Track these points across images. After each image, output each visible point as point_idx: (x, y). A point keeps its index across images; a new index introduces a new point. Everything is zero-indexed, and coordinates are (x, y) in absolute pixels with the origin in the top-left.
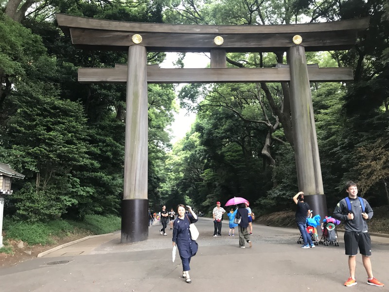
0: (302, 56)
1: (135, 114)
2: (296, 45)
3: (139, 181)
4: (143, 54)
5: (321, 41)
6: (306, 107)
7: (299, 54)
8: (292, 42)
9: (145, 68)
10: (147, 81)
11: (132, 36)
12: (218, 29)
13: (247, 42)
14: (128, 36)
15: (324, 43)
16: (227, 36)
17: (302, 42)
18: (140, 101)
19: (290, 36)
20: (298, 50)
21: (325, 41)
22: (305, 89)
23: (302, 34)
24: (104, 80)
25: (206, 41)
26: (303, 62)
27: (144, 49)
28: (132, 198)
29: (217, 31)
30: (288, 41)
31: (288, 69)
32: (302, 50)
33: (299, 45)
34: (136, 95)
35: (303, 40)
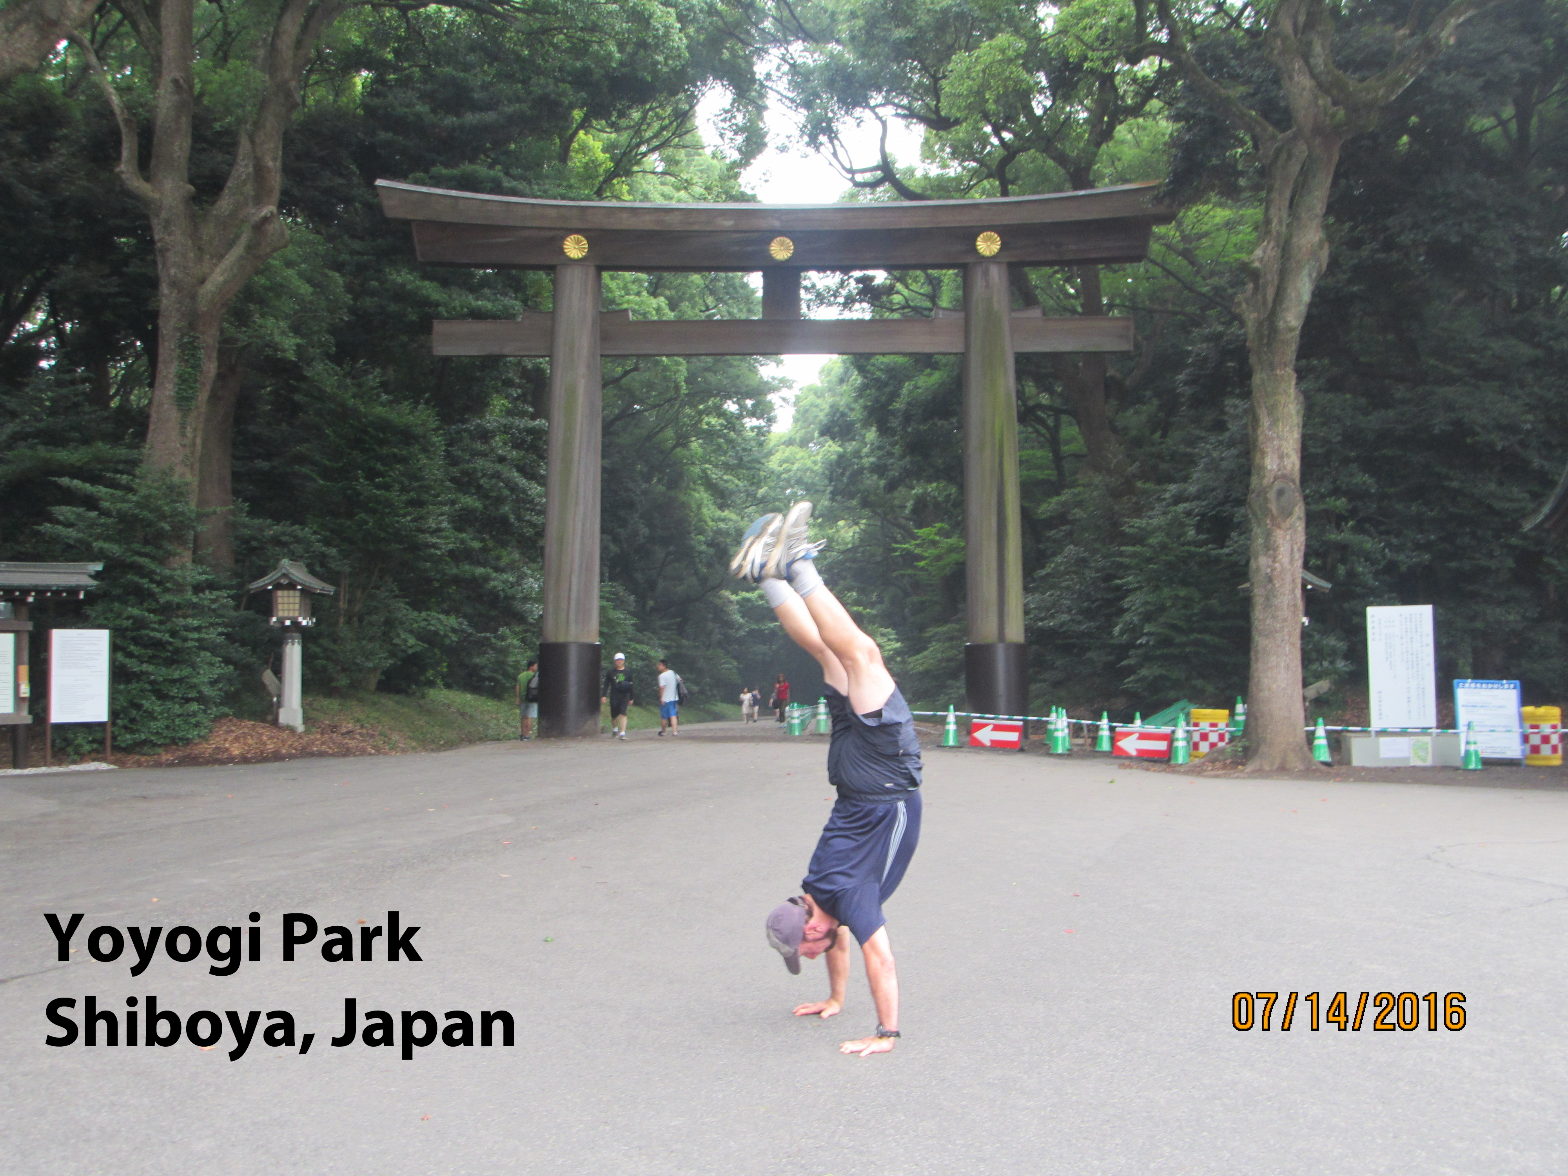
0: (995, 290)
1: (568, 443)
2: (983, 259)
3: (578, 601)
4: (589, 289)
5: (1053, 247)
6: (994, 426)
7: (987, 282)
8: (974, 250)
9: (594, 321)
10: (600, 352)
11: (563, 239)
12: (779, 219)
13: (854, 252)
14: (552, 239)
15: (1060, 253)
16: (802, 235)
17: (1001, 250)
18: (580, 410)
19: (970, 236)
20: (986, 273)
21: (1064, 247)
22: (993, 381)
23: (1003, 230)
24: (495, 350)
25: (750, 249)
26: (996, 306)
27: (592, 271)
28: (561, 639)
29: (777, 224)
30: (963, 248)
31: (963, 323)
32: (996, 271)
33: (993, 259)
34: (571, 392)
35: (1002, 245)
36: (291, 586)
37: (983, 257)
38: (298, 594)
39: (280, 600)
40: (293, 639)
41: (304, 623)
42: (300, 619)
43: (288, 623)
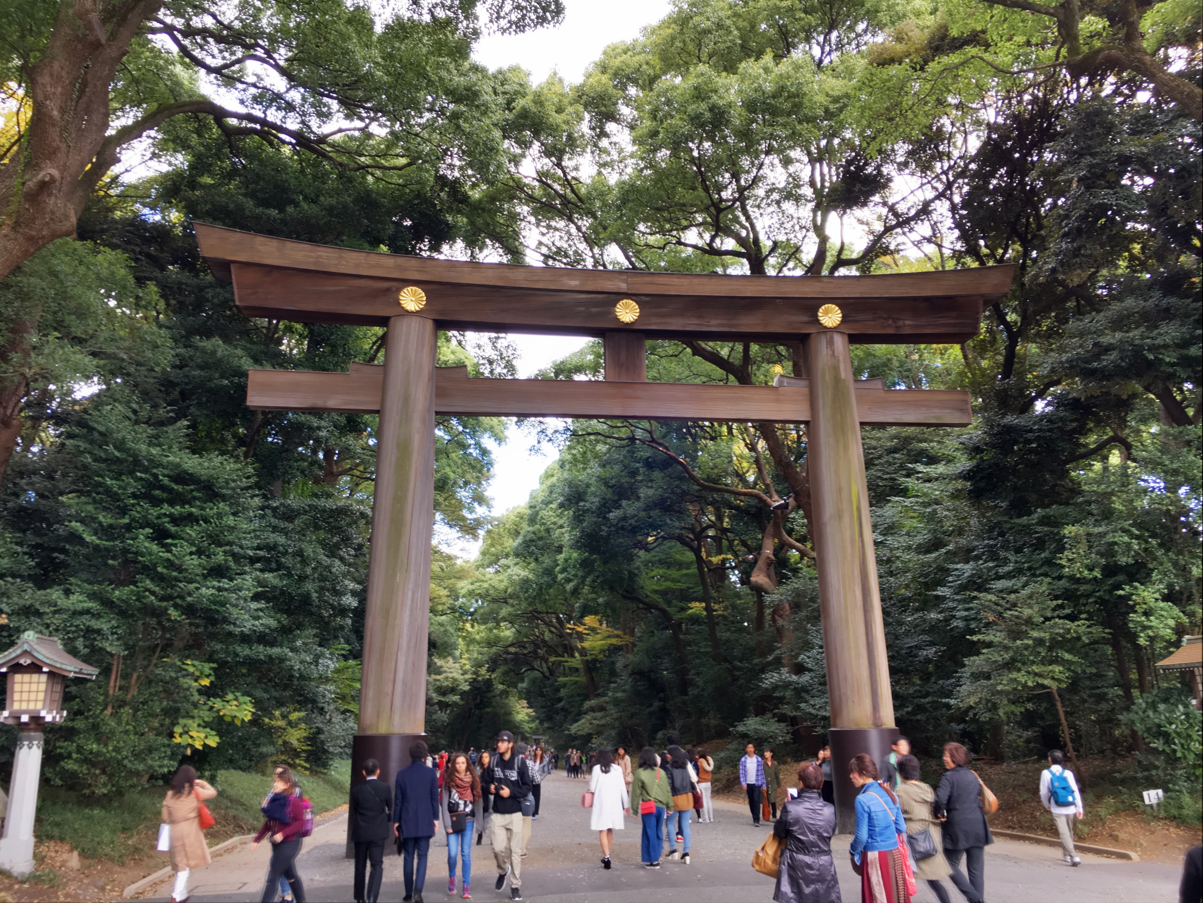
0: (841, 359)
1: (400, 500)
2: (826, 330)
3: (405, 684)
4: (427, 341)
5: (890, 322)
6: (850, 493)
7: (833, 352)
8: (816, 321)
9: (430, 378)
10: (435, 409)
11: (399, 290)
12: (625, 281)
13: (699, 317)
14: (388, 290)
15: (898, 328)
16: (648, 299)
17: (842, 322)
18: (413, 467)
19: (810, 307)
20: (831, 343)
21: (901, 323)
22: (846, 448)
23: (843, 303)
24: (318, 403)
25: (594, 310)
26: (843, 375)
27: (429, 325)
28: (382, 729)
29: (623, 287)
30: (805, 319)
31: (806, 391)
32: (839, 341)
33: (835, 329)
34: (403, 449)
35: (843, 317)
36: (35, 668)
37: (826, 327)
38: (44, 678)
39: (17, 687)
40: (31, 740)
41: (49, 718)
42: (43, 713)
43: (25, 718)
